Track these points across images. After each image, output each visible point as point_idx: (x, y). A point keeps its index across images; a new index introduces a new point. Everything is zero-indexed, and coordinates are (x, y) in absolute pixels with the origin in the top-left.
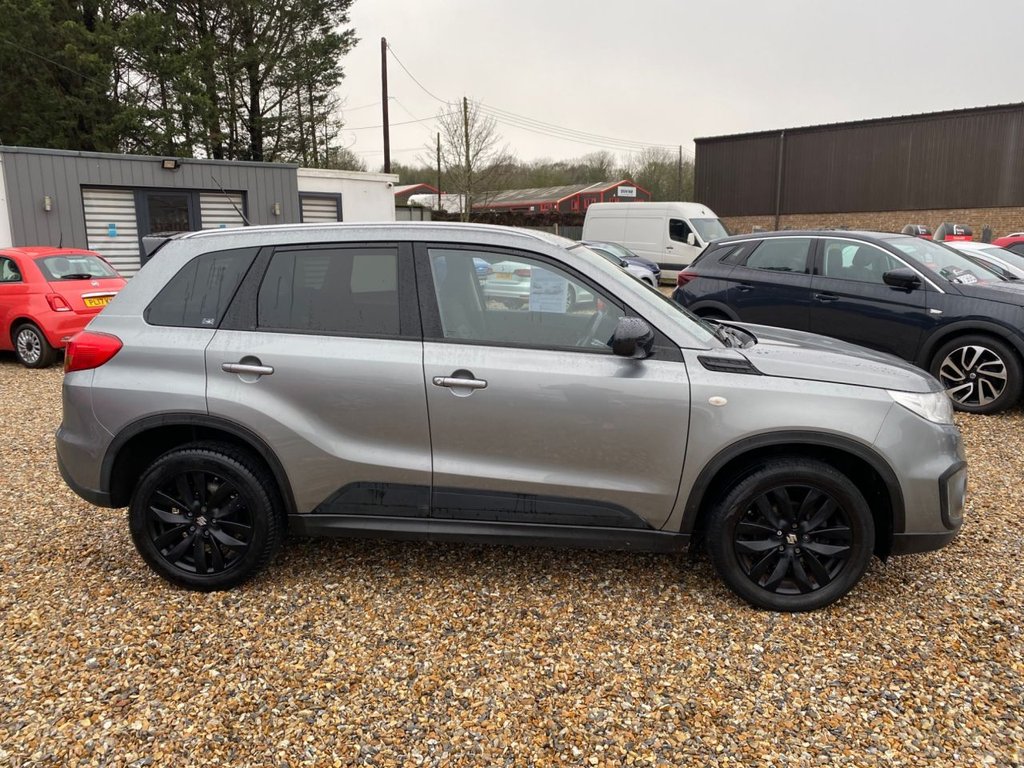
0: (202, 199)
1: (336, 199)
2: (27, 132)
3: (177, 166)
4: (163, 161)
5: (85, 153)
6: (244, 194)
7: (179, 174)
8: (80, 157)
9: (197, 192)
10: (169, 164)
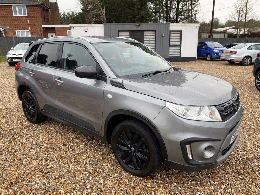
0: (145, 33)
1: (180, 31)
2: (122, 19)
3: (139, 25)
4: (136, 24)
5: (119, 23)
6: (155, 31)
7: (140, 27)
8: (118, 24)
9: (144, 31)
10: (137, 25)
